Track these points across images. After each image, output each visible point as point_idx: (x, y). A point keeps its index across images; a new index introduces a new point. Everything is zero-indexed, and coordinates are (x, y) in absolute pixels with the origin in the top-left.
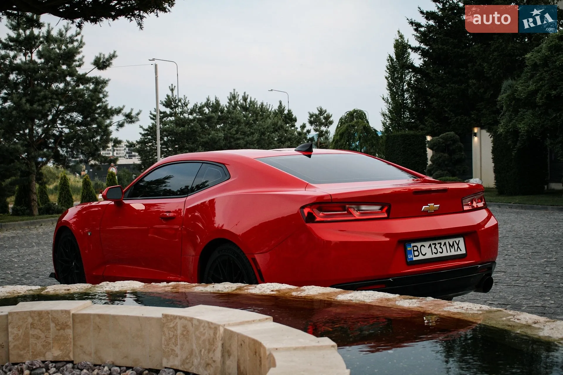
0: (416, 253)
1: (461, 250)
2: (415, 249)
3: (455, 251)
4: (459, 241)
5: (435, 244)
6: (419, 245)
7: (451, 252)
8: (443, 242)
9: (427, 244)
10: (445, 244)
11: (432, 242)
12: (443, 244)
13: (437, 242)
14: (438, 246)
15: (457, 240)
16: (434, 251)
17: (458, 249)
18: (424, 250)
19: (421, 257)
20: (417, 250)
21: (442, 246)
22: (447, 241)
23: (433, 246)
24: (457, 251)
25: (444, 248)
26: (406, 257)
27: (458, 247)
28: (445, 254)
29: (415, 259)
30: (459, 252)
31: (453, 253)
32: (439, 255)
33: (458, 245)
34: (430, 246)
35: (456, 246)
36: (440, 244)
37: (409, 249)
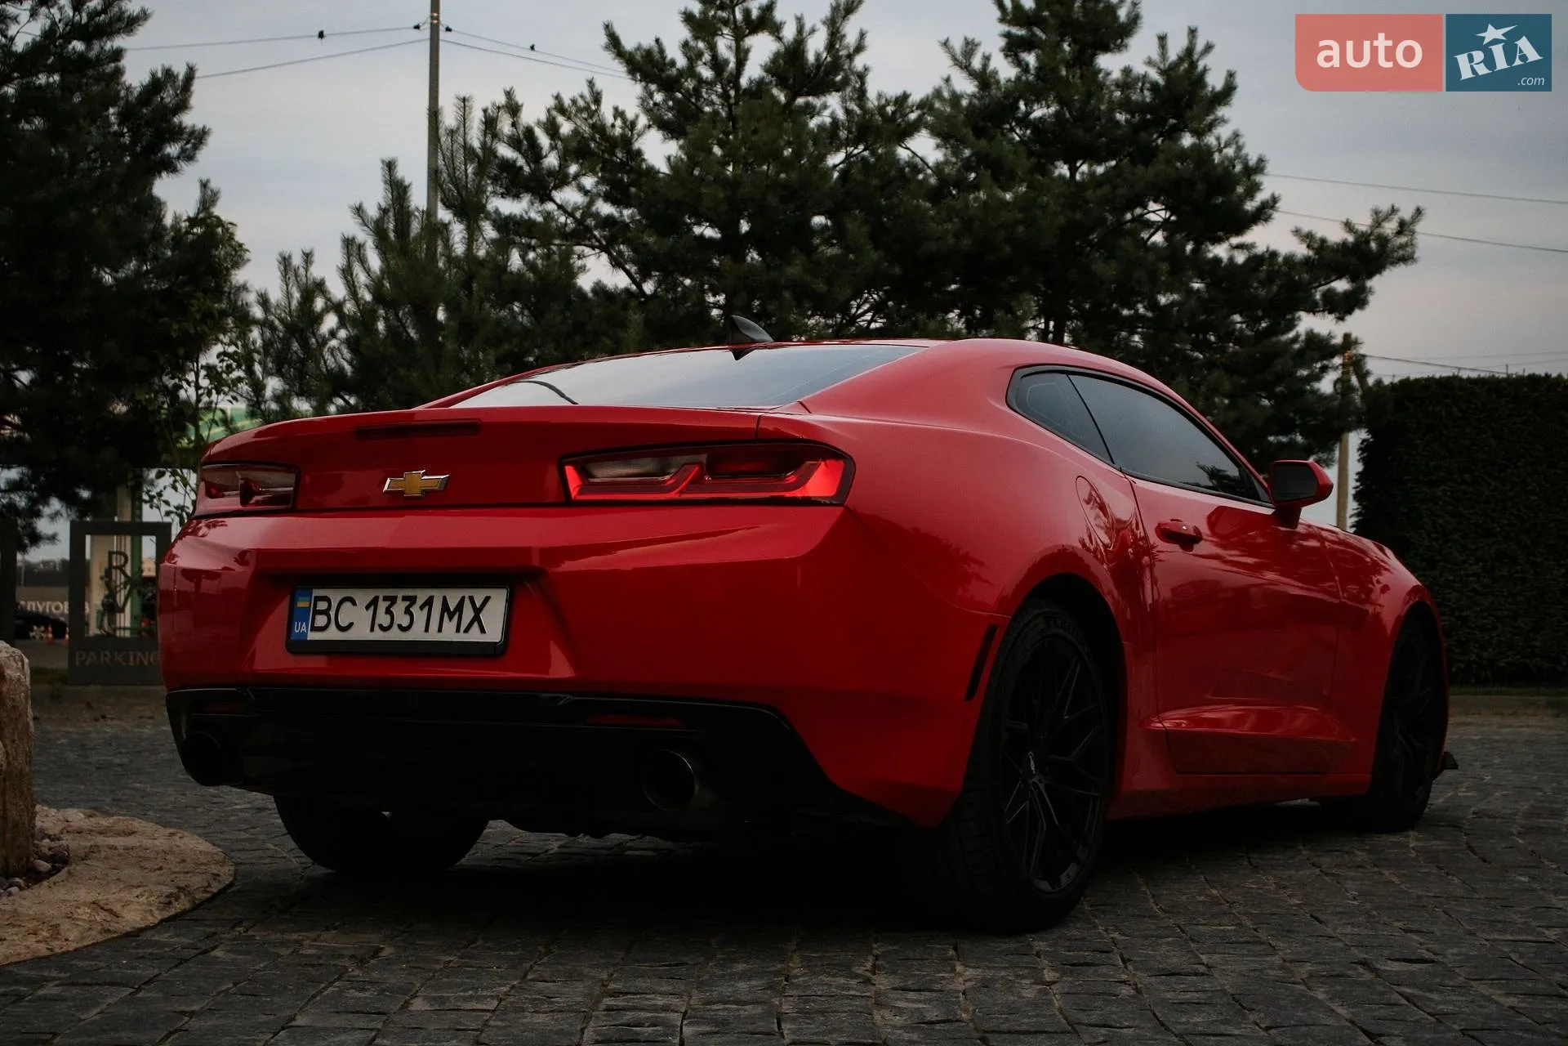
0: (321, 620)
1: (484, 632)
2: (322, 606)
3: (459, 630)
4: (488, 599)
6: (335, 596)
7: (441, 630)
8: (422, 595)
9: (363, 596)
10: (429, 602)
12: (420, 602)
13: (400, 593)
14: (399, 608)
15: (479, 596)
16: (383, 619)
17: (476, 623)
18: (346, 613)
19: (333, 634)
20: (326, 612)
21: (415, 608)
22: (438, 595)
24: (467, 630)
25: (421, 615)
28: (417, 634)
29: (313, 636)
30: (473, 637)
31: (449, 634)
32: (395, 635)
33: (478, 611)
34: (374, 603)
35: (468, 614)
36: (412, 600)
37: (302, 604)
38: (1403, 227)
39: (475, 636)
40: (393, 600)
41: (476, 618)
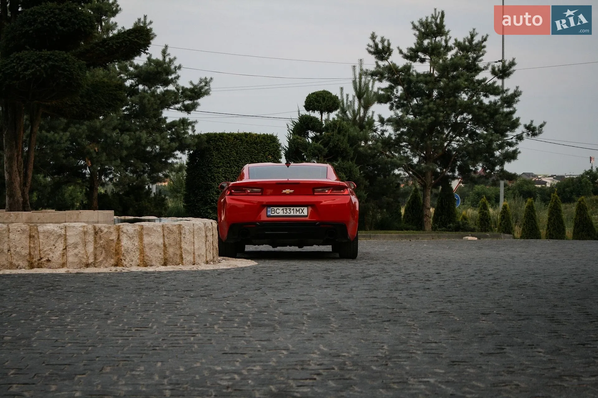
0: (273, 212)
1: (304, 213)
2: (273, 210)
4: (304, 209)
6: (275, 208)
7: (296, 213)
8: (292, 208)
9: (281, 208)
10: (293, 209)
11: (284, 208)
13: (288, 208)
14: (288, 210)
15: (302, 208)
16: (285, 212)
18: (278, 211)
19: (276, 214)
20: (274, 211)
22: (295, 208)
23: (285, 210)
25: (292, 211)
26: (267, 213)
28: (292, 214)
29: (271, 215)
31: (298, 214)
32: (288, 214)
33: (302, 211)
34: (283, 209)
35: (301, 211)
36: (290, 209)
37: (269, 209)
38: (207, 83)
39: (302, 214)
40: (287, 209)
41: (302, 212)
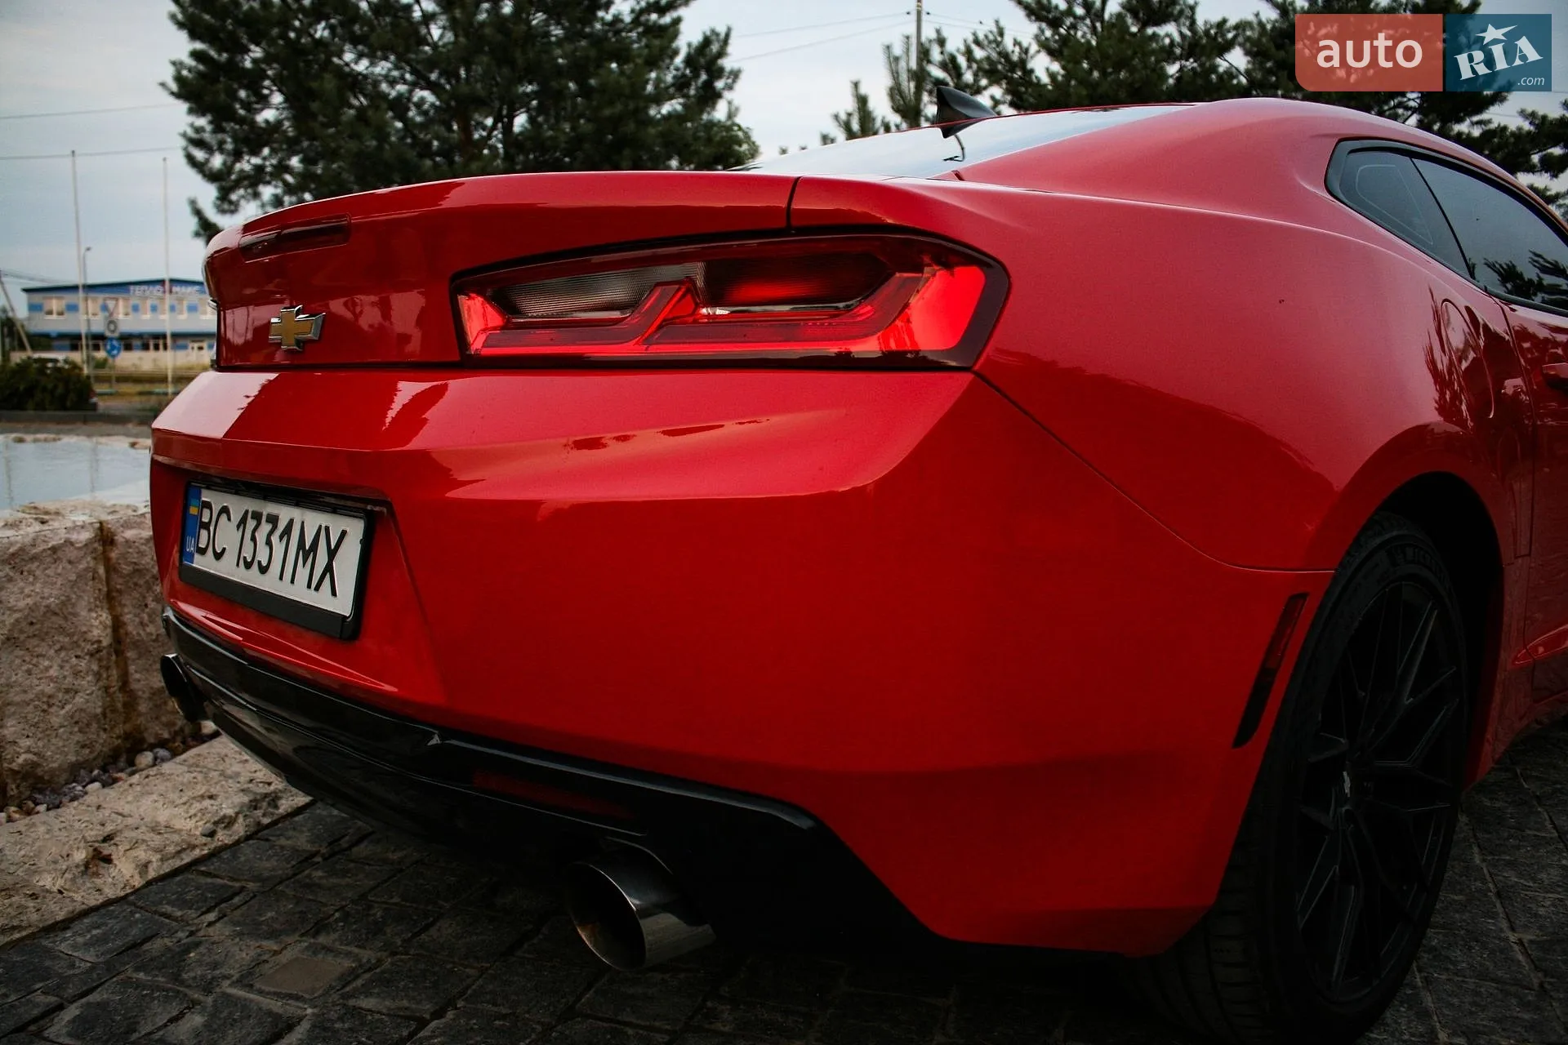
0: (203, 539)
1: (334, 593)
2: (206, 515)
3: (309, 586)
4: (344, 534)
5: (257, 516)
7: (292, 582)
8: (284, 515)
9: (238, 508)
10: (288, 531)
11: (252, 505)
12: (282, 526)
13: (266, 508)
14: (263, 531)
16: (248, 549)
17: (328, 577)
19: (209, 562)
20: (208, 527)
21: (275, 539)
22: (300, 517)
23: (250, 526)
24: (317, 589)
25: (278, 547)
26: (182, 543)
27: (329, 569)
28: (270, 581)
29: (196, 561)
30: (322, 600)
31: (299, 592)
34: (245, 520)
35: (322, 560)
36: (275, 523)
37: (192, 510)
39: (326, 595)
40: (259, 520)
